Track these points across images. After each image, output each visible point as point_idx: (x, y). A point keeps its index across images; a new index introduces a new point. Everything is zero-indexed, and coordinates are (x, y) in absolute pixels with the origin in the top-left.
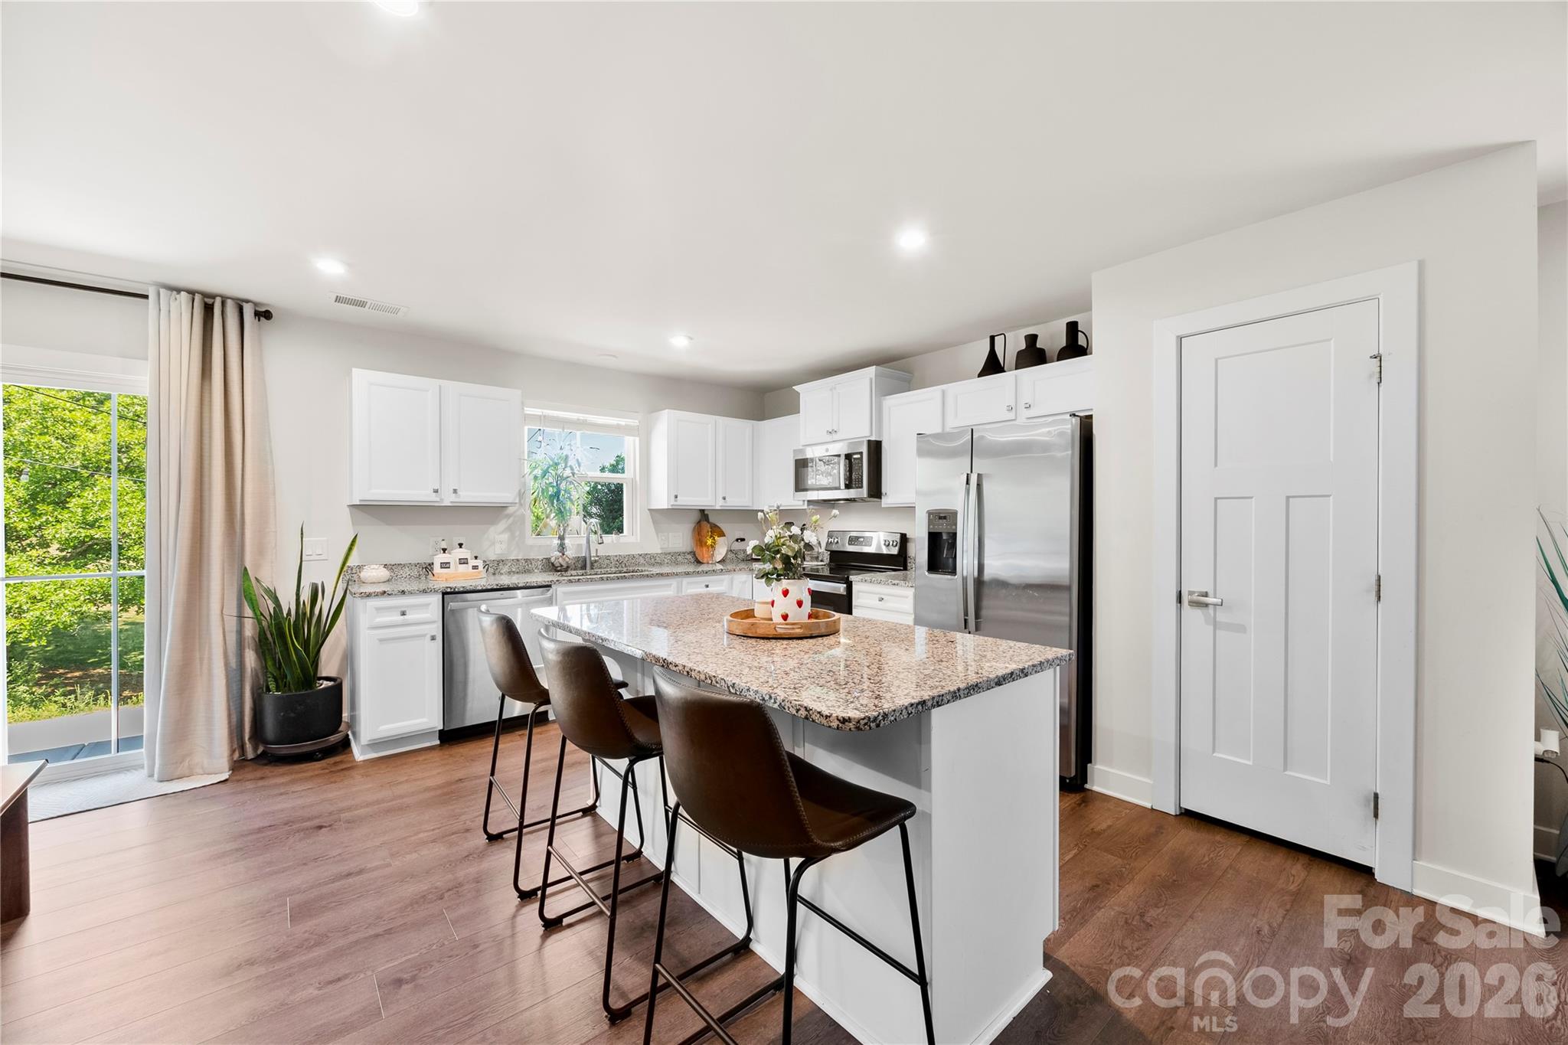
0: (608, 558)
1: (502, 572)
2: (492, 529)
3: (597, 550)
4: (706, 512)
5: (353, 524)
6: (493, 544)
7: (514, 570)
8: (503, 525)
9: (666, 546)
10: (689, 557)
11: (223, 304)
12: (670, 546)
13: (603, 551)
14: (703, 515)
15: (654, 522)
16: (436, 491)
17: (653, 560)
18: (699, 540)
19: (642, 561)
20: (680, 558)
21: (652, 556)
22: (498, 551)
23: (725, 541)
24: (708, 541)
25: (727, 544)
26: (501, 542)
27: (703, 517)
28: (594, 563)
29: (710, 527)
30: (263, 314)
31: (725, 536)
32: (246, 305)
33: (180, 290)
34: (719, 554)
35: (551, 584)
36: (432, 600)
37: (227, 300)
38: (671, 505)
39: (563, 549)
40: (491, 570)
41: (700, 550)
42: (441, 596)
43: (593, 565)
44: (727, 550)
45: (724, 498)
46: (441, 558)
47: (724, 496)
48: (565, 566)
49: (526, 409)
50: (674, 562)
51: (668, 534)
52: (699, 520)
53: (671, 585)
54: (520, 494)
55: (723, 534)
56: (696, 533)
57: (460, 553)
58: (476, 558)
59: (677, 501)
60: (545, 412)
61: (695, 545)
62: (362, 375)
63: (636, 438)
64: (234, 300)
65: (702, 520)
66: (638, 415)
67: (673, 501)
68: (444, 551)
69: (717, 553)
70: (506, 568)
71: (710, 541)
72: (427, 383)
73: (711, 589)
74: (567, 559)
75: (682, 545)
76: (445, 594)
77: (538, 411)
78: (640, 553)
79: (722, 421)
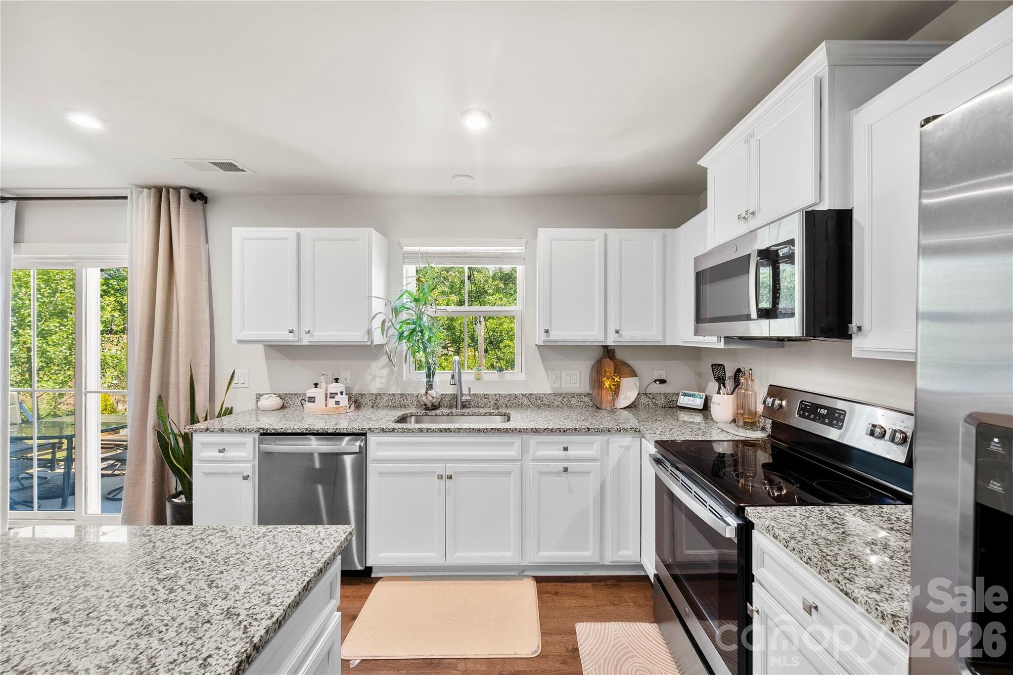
0: (486, 396)
1: (380, 405)
2: (374, 365)
3: (470, 389)
4: (611, 349)
5: (266, 359)
6: (374, 378)
7: (390, 404)
8: (384, 360)
9: (557, 386)
11: (168, 192)
12: (563, 387)
14: (608, 352)
15: (543, 358)
16: (291, 332)
17: (539, 401)
18: (597, 383)
19: (526, 401)
21: (538, 397)
22: (379, 386)
23: (636, 382)
24: (605, 383)
25: (638, 386)
26: (381, 377)
27: (608, 355)
28: (464, 402)
29: (616, 366)
30: (198, 196)
31: (637, 376)
32: (182, 191)
33: (143, 187)
34: (625, 398)
35: (364, 432)
36: (250, 440)
37: (170, 189)
38: (544, 341)
39: (430, 386)
40: (370, 404)
41: (599, 394)
42: (257, 436)
43: (464, 404)
44: (639, 394)
45: (617, 332)
46: (311, 392)
47: (618, 328)
48: (429, 405)
49: (405, 248)
50: (567, 405)
51: (561, 371)
52: (602, 358)
53: (512, 444)
54: (369, 332)
55: (633, 374)
56: (596, 373)
57: (334, 388)
58: (342, 393)
59: (549, 337)
60: (423, 249)
61: (593, 387)
62: (238, 233)
63: (523, 267)
64: (174, 188)
65: (606, 358)
66: (524, 240)
67: (543, 337)
68: (316, 385)
69: (622, 397)
70: (384, 402)
71: (608, 383)
72: (289, 232)
73: (572, 453)
74: (430, 398)
75: (578, 385)
76: (262, 434)
77: (415, 249)
78: (524, 393)
79: (615, 234)
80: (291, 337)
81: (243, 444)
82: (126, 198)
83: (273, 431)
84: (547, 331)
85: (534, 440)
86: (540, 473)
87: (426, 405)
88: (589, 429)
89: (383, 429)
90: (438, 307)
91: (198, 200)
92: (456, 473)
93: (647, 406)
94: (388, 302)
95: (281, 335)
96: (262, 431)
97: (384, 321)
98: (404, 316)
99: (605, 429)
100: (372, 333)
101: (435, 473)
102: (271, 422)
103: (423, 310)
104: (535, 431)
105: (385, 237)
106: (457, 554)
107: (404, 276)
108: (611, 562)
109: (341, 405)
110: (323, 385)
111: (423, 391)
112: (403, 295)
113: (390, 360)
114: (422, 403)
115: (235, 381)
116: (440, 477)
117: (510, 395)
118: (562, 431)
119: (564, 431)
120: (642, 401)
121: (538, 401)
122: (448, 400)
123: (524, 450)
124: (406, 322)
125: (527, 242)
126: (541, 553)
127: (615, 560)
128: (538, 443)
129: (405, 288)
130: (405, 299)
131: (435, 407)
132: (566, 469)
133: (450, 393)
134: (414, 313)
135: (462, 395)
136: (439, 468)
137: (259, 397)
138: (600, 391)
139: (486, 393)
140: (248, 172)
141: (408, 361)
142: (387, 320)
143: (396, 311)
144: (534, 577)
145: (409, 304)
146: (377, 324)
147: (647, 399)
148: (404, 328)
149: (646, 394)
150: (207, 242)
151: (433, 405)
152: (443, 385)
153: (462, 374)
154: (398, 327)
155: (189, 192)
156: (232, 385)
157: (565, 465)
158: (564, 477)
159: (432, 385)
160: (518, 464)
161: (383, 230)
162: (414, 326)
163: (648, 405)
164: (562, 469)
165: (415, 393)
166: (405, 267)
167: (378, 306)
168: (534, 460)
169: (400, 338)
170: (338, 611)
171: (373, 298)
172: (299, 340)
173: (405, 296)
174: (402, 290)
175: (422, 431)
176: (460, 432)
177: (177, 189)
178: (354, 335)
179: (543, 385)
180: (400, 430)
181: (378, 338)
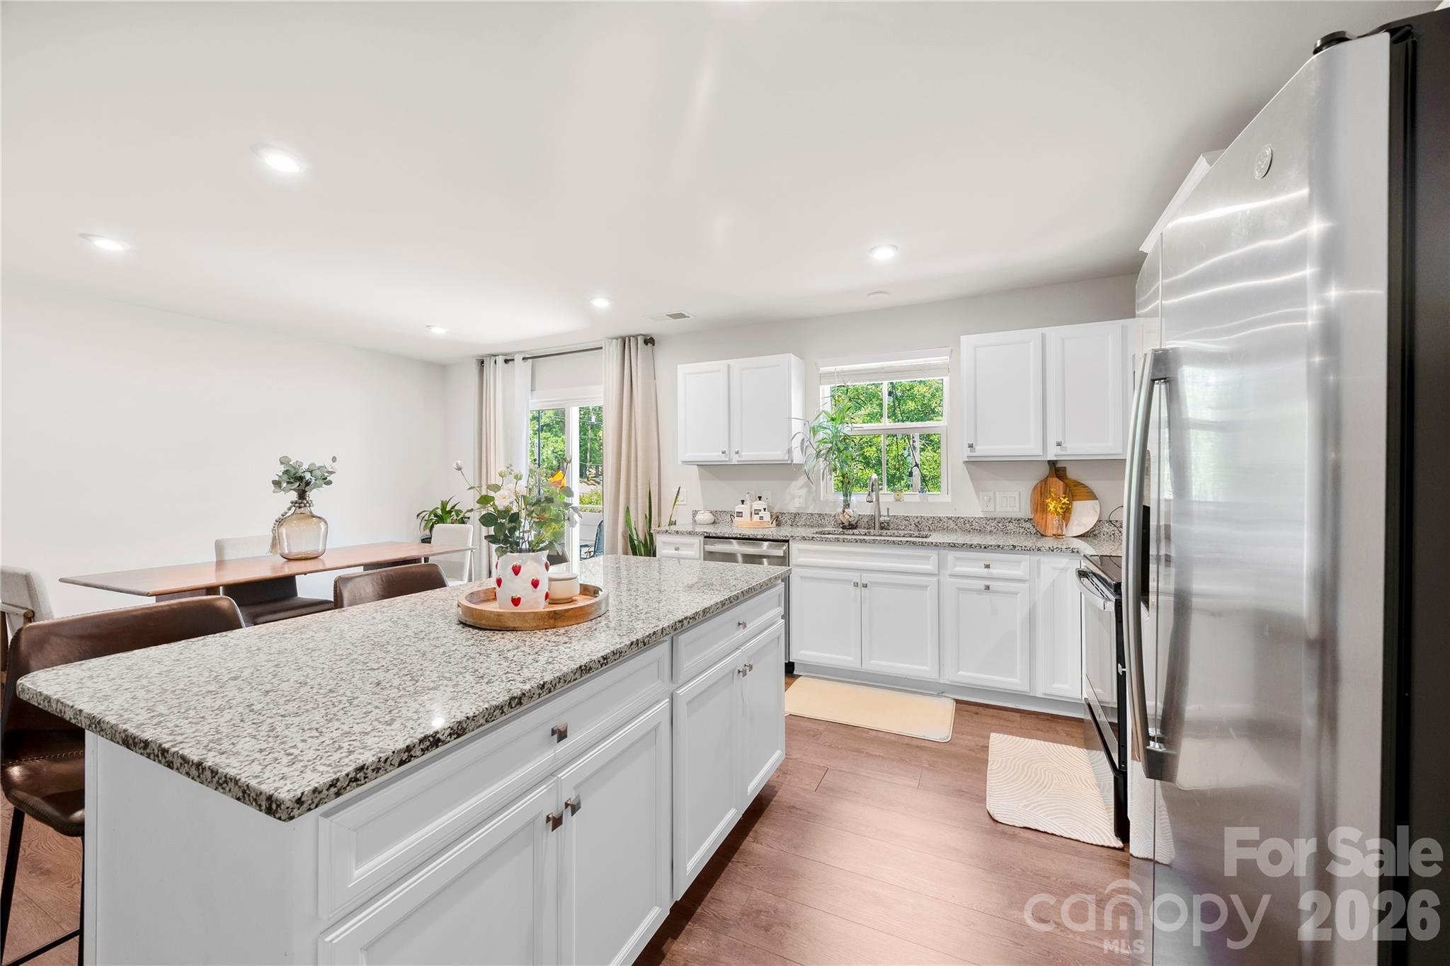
0: (906, 518)
1: (798, 524)
2: (793, 484)
3: (888, 509)
4: (1059, 465)
6: (793, 498)
7: (808, 523)
8: (803, 479)
9: (991, 508)
10: (1028, 525)
11: (630, 340)
12: (997, 510)
13: (898, 511)
14: (1056, 470)
15: (971, 475)
16: (723, 452)
18: (1040, 506)
19: (952, 525)
20: (1011, 526)
21: (967, 521)
22: (797, 505)
23: (1095, 506)
24: (1050, 505)
25: (1099, 511)
26: (800, 497)
27: (1056, 474)
28: (883, 523)
29: (1066, 485)
30: (649, 341)
31: (1097, 499)
32: (639, 338)
33: (613, 338)
34: (1078, 525)
35: (787, 539)
36: (697, 541)
37: (631, 338)
38: (968, 457)
39: (847, 505)
40: (789, 522)
41: (1042, 519)
42: (702, 538)
43: (883, 525)
44: (1099, 521)
45: (1059, 444)
46: (739, 508)
47: (1060, 440)
48: (846, 524)
49: (821, 369)
50: (1002, 531)
51: (995, 493)
52: (1047, 477)
53: (929, 558)
54: (789, 451)
55: (1092, 496)
56: (1039, 495)
57: (759, 505)
58: (765, 509)
59: (974, 452)
60: (839, 368)
61: (1035, 510)
62: (683, 369)
63: (948, 378)
64: (633, 336)
65: (1052, 477)
66: (948, 349)
67: (967, 452)
68: (743, 502)
69: (1075, 524)
70: (802, 521)
71: (1053, 505)
72: (721, 365)
73: (994, 571)
74: (847, 517)
75: (1017, 509)
76: (706, 537)
77: (832, 369)
78: (950, 516)
79: (1055, 334)
80: (723, 458)
81: (692, 545)
82: (601, 348)
83: (714, 535)
84: (971, 446)
85: (951, 555)
86: (959, 589)
87: (843, 523)
88: (1014, 547)
89: (804, 537)
90: (854, 425)
91: (649, 344)
92: (871, 583)
93: (1112, 536)
94: (806, 422)
95: (714, 456)
96: (706, 535)
97: (803, 440)
98: (821, 435)
99: (1034, 548)
100: (792, 452)
101: (851, 581)
102: (711, 530)
103: (839, 429)
104: (953, 546)
105: (801, 358)
106: (873, 662)
107: (821, 396)
108: (1045, 694)
109: (764, 520)
110: (748, 502)
111: (840, 510)
112: (820, 415)
113: (809, 478)
114: (840, 522)
115: (680, 498)
116: (856, 585)
117: (934, 518)
118: (983, 547)
119: (985, 548)
120: (1105, 529)
121: (967, 525)
122: (865, 520)
123: (941, 565)
124: (823, 441)
125: (952, 351)
126: (961, 673)
127: (1049, 692)
128: (957, 558)
129: (821, 408)
130: (823, 419)
131: (852, 526)
132: (988, 588)
133: (868, 514)
134: (830, 433)
135: (880, 516)
136: (855, 577)
137: (695, 513)
138: (1044, 516)
139: (906, 515)
140: (691, 317)
141: (825, 479)
142: (806, 440)
143: (814, 431)
144: (954, 699)
145: (826, 423)
146: (796, 443)
147: (1112, 528)
148: (821, 447)
149: (1111, 521)
150: (655, 379)
151: (850, 524)
152: (860, 503)
153: (880, 496)
154: (815, 447)
155: (644, 337)
156: (677, 503)
157: (988, 583)
158: (986, 597)
159: (849, 505)
160: (935, 579)
161: (801, 355)
162: (830, 445)
163: (1113, 534)
164: (983, 588)
165: (833, 513)
166: (821, 387)
167: (797, 426)
168: (952, 576)
169: (817, 456)
170: (782, 618)
171: (793, 420)
172: (730, 460)
173: (821, 416)
174: (819, 410)
175: (838, 541)
176: (875, 543)
177: (636, 337)
178: (775, 454)
179: (974, 508)
180: (818, 539)
181: (798, 458)
